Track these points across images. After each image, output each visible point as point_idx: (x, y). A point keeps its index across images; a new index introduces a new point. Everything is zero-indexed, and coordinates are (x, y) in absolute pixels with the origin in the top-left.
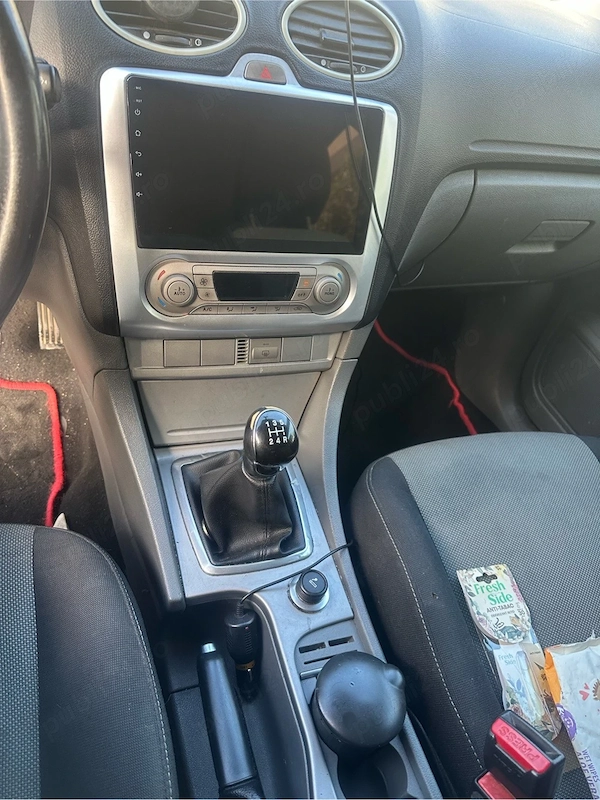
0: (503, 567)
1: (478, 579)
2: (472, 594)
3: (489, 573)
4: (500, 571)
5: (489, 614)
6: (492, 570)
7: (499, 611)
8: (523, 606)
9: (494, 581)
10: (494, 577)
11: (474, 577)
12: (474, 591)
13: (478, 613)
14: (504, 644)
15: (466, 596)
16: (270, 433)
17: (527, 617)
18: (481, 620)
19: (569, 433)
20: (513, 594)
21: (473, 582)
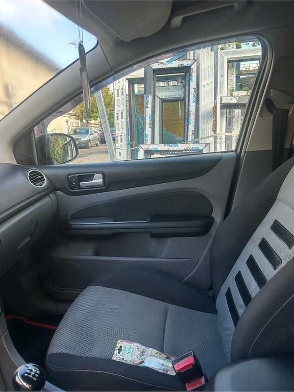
0: (119, 341)
1: (119, 353)
2: (123, 359)
3: (119, 347)
4: (120, 343)
5: (133, 358)
6: (118, 345)
7: (133, 353)
8: (136, 344)
9: (122, 348)
10: (121, 347)
11: (118, 354)
12: (122, 357)
13: (131, 361)
14: (145, 359)
15: (123, 361)
16: (31, 376)
17: (140, 345)
18: (133, 362)
20: (130, 344)
21: (119, 355)
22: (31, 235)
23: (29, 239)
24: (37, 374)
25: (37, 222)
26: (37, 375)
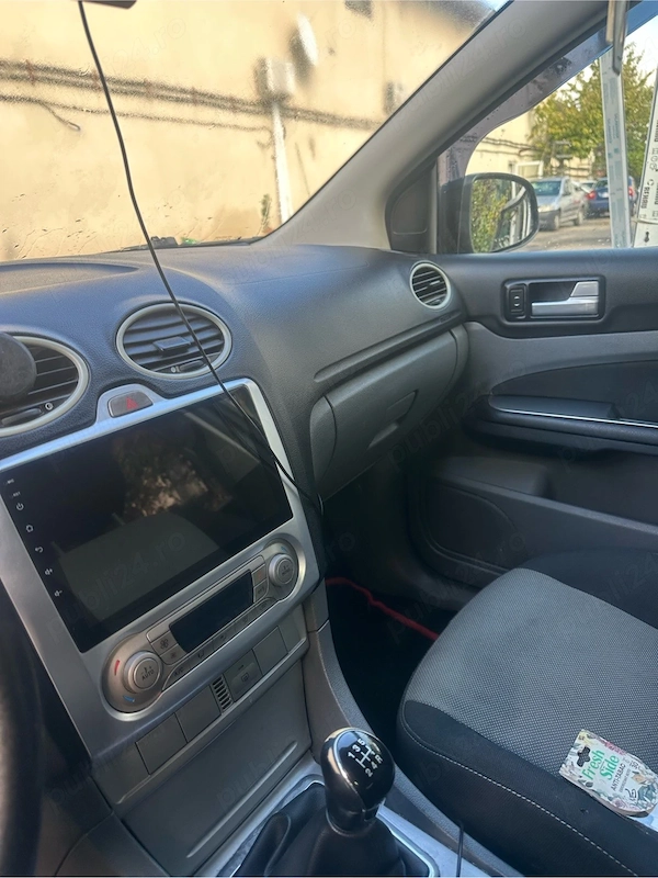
0: (583, 733)
1: (580, 764)
2: (589, 785)
3: (581, 749)
4: (584, 739)
5: (617, 792)
6: (581, 744)
7: (621, 780)
8: (630, 758)
9: (591, 755)
10: (587, 750)
11: (576, 765)
12: (589, 780)
13: (610, 799)
14: (651, 810)
15: (587, 790)
16: (361, 763)
17: (642, 766)
18: (617, 803)
19: (503, 573)
20: (613, 753)
21: (578, 771)
22: (399, 421)
23: (394, 427)
24: (376, 762)
25: (416, 391)
26: (375, 766)
